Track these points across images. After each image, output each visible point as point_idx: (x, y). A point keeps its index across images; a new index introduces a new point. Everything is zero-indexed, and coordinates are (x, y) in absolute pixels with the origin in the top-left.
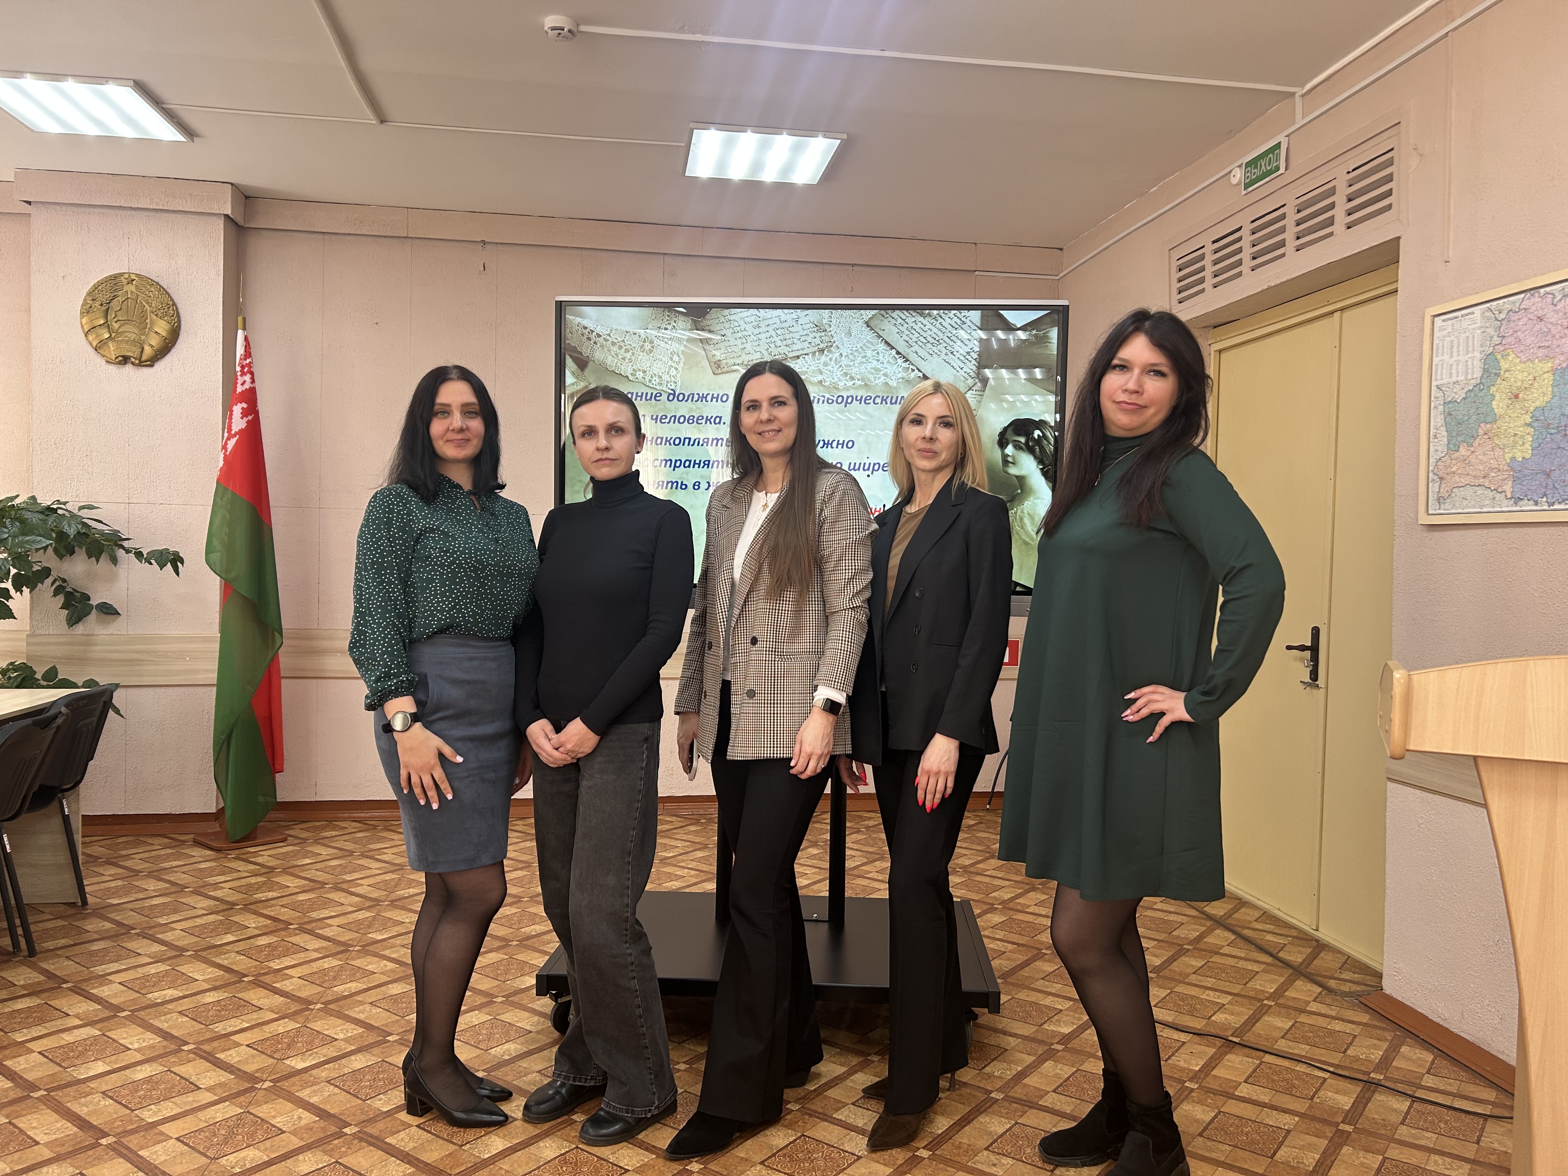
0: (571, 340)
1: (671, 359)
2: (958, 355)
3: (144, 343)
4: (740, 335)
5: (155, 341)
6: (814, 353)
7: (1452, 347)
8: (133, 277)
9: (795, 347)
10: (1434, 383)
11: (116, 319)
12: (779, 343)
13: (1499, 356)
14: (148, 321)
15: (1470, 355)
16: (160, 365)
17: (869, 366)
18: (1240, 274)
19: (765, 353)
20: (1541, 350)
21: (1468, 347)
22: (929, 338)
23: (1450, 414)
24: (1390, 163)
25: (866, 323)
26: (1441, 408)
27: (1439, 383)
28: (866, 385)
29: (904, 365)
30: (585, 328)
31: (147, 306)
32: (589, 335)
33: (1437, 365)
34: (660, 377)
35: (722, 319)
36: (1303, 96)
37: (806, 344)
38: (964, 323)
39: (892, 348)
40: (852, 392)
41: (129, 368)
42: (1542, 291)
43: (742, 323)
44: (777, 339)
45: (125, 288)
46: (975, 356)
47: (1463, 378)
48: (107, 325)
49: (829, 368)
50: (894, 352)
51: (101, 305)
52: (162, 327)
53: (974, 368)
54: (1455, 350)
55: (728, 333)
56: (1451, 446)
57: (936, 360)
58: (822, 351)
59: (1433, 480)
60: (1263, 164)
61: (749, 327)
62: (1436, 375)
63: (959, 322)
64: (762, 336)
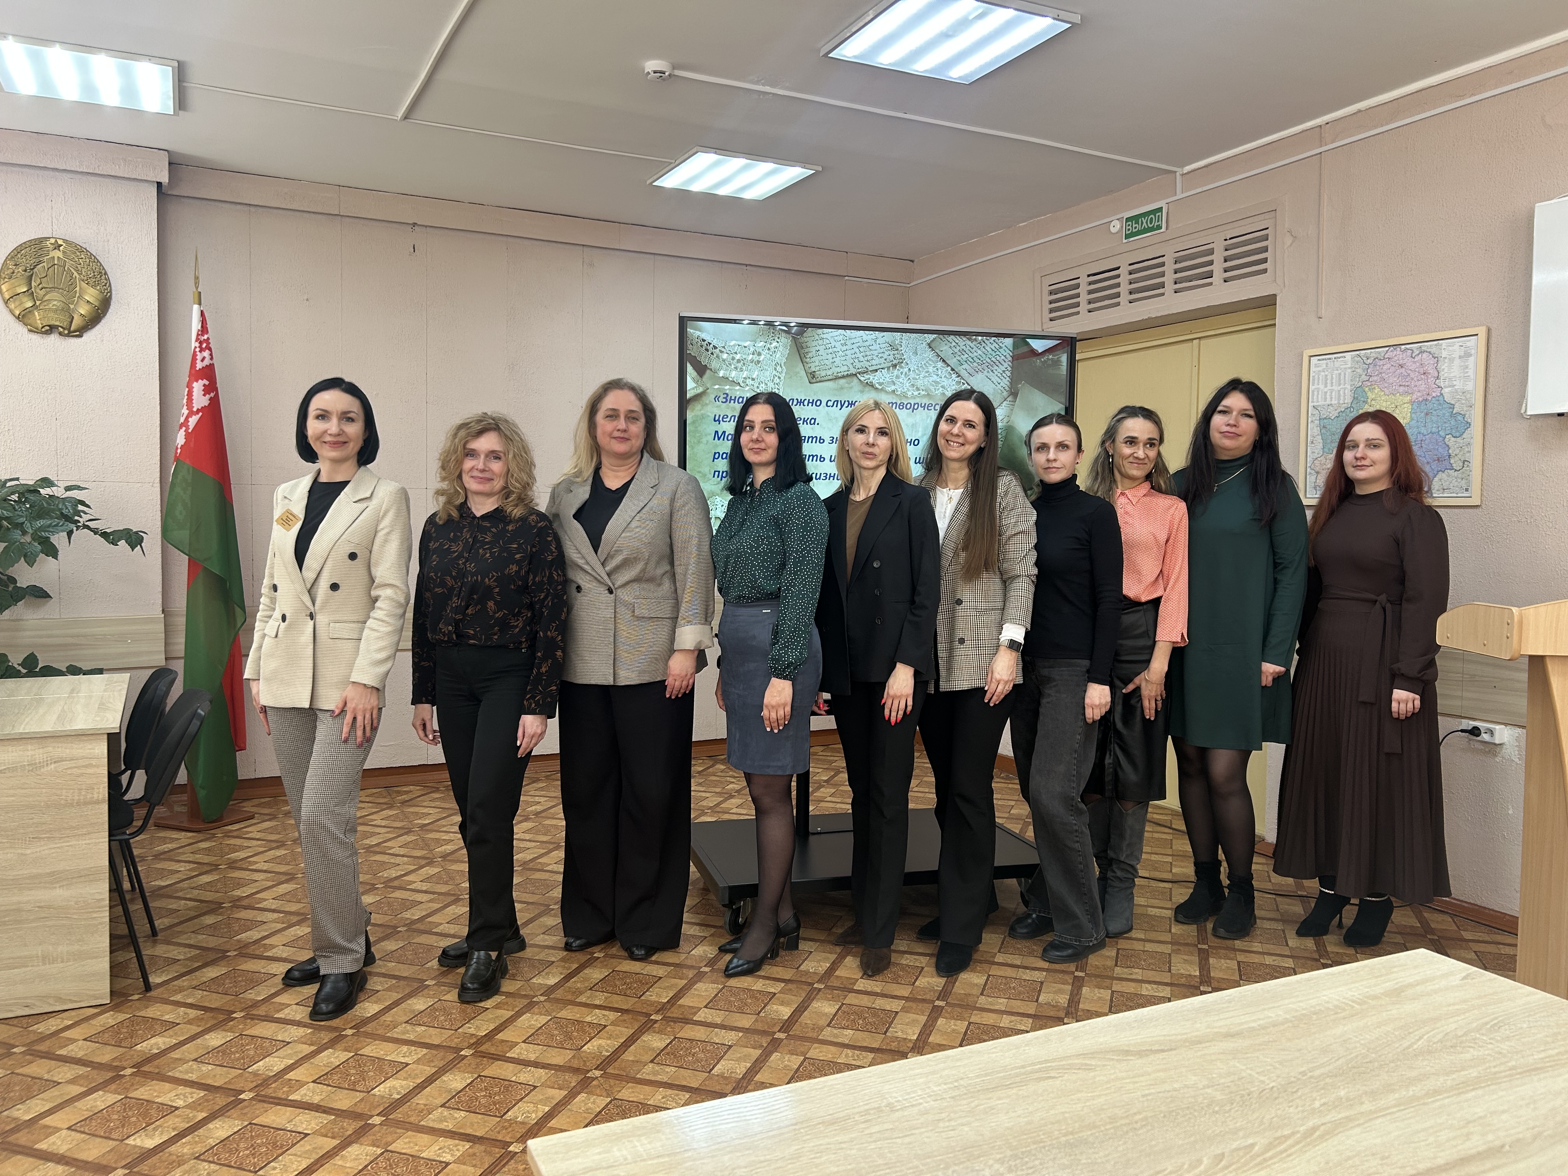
0: (692, 351)
1: (775, 369)
2: (996, 373)
3: (73, 311)
4: (831, 350)
5: (83, 309)
6: (888, 368)
7: (1326, 380)
8: (60, 242)
9: (874, 362)
10: (1311, 404)
11: (41, 286)
12: (861, 359)
13: (1367, 389)
14: (78, 289)
15: (1342, 386)
16: (89, 336)
17: (931, 379)
18: (1118, 304)
19: (851, 366)
20: (1402, 388)
21: (1340, 380)
22: (975, 359)
23: (1324, 427)
24: (1266, 238)
25: (929, 344)
26: (1317, 422)
27: (1315, 404)
28: (928, 394)
29: (957, 379)
30: (704, 340)
31: (75, 274)
32: (707, 347)
33: (1313, 391)
34: (766, 384)
35: (817, 337)
36: (1183, 175)
37: (883, 360)
38: (1001, 348)
39: (948, 365)
40: (918, 400)
41: (54, 338)
42: (1403, 347)
43: (832, 341)
44: (860, 355)
45: (52, 254)
46: (1009, 374)
47: (1335, 402)
48: (30, 293)
49: (901, 380)
50: (949, 369)
51: (25, 271)
52: (91, 295)
53: (1008, 383)
54: (1329, 381)
55: (822, 348)
56: (1326, 450)
57: (980, 376)
58: (895, 366)
59: (1310, 473)
60: (1144, 221)
61: (838, 344)
62: (1313, 398)
63: (997, 347)
64: (848, 352)
